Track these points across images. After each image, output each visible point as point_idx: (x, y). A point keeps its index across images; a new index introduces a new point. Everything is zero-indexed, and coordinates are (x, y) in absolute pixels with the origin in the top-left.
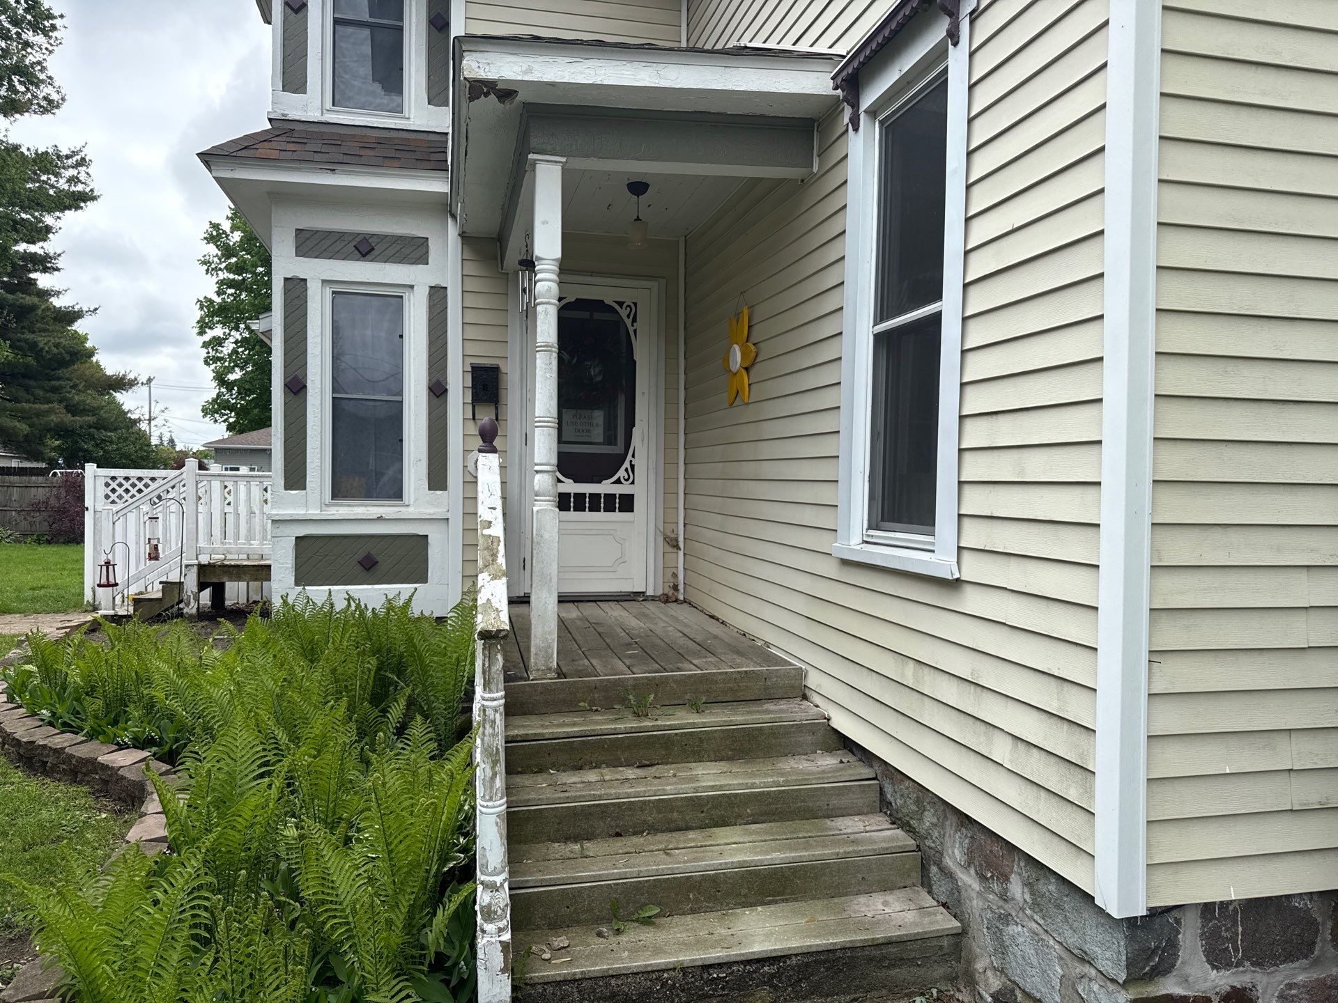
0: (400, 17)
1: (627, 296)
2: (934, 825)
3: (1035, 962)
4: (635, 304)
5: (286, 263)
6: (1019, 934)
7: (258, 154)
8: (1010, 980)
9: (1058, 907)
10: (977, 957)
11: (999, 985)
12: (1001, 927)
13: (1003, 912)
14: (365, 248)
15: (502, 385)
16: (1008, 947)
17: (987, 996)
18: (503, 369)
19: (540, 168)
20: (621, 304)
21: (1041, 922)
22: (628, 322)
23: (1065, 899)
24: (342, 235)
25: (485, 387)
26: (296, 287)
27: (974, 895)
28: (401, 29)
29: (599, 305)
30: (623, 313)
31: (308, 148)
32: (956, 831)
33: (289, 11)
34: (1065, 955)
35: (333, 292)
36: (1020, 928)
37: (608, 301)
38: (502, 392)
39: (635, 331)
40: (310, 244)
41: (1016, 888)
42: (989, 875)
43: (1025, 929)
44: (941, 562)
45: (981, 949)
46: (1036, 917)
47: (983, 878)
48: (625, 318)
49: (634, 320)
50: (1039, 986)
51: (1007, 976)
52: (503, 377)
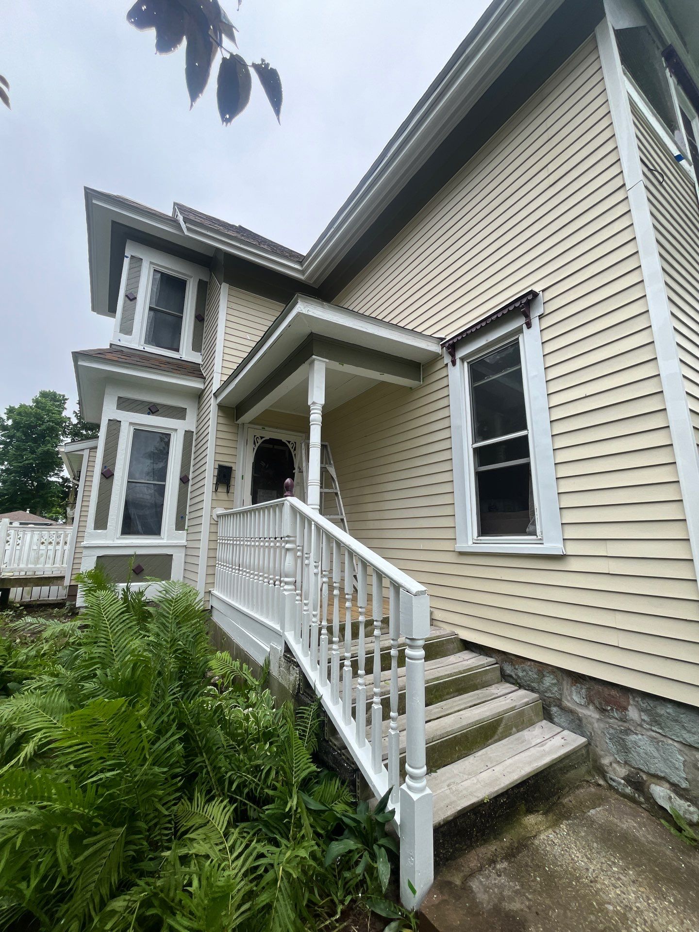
0: (182, 311)
1: (292, 439)
2: (554, 684)
3: (656, 754)
4: (295, 443)
5: (110, 411)
6: (640, 740)
7: (107, 357)
8: (634, 768)
9: (676, 721)
10: (601, 756)
11: (625, 772)
12: (623, 737)
13: (622, 728)
14: (153, 409)
15: (232, 476)
16: (631, 748)
17: (620, 780)
18: (233, 469)
19: (316, 362)
20: (289, 442)
21: (660, 731)
22: (292, 450)
23: (682, 716)
24: (143, 402)
25: (225, 476)
26: (114, 425)
27: (595, 721)
28: (182, 317)
29: (279, 442)
30: (290, 446)
31: (132, 358)
32: (572, 686)
33: (127, 299)
34: (682, 748)
35: (135, 429)
36: (640, 736)
37: (284, 440)
38: (232, 479)
39: (295, 455)
40: (124, 404)
41: (633, 713)
42: (609, 708)
43: (644, 737)
44: (552, 546)
45: (604, 751)
46: (653, 728)
47: (602, 711)
48: (291, 449)
49: (295, 450)
50: (663, 769)
51: (630, 766)
52: (233, 472)
